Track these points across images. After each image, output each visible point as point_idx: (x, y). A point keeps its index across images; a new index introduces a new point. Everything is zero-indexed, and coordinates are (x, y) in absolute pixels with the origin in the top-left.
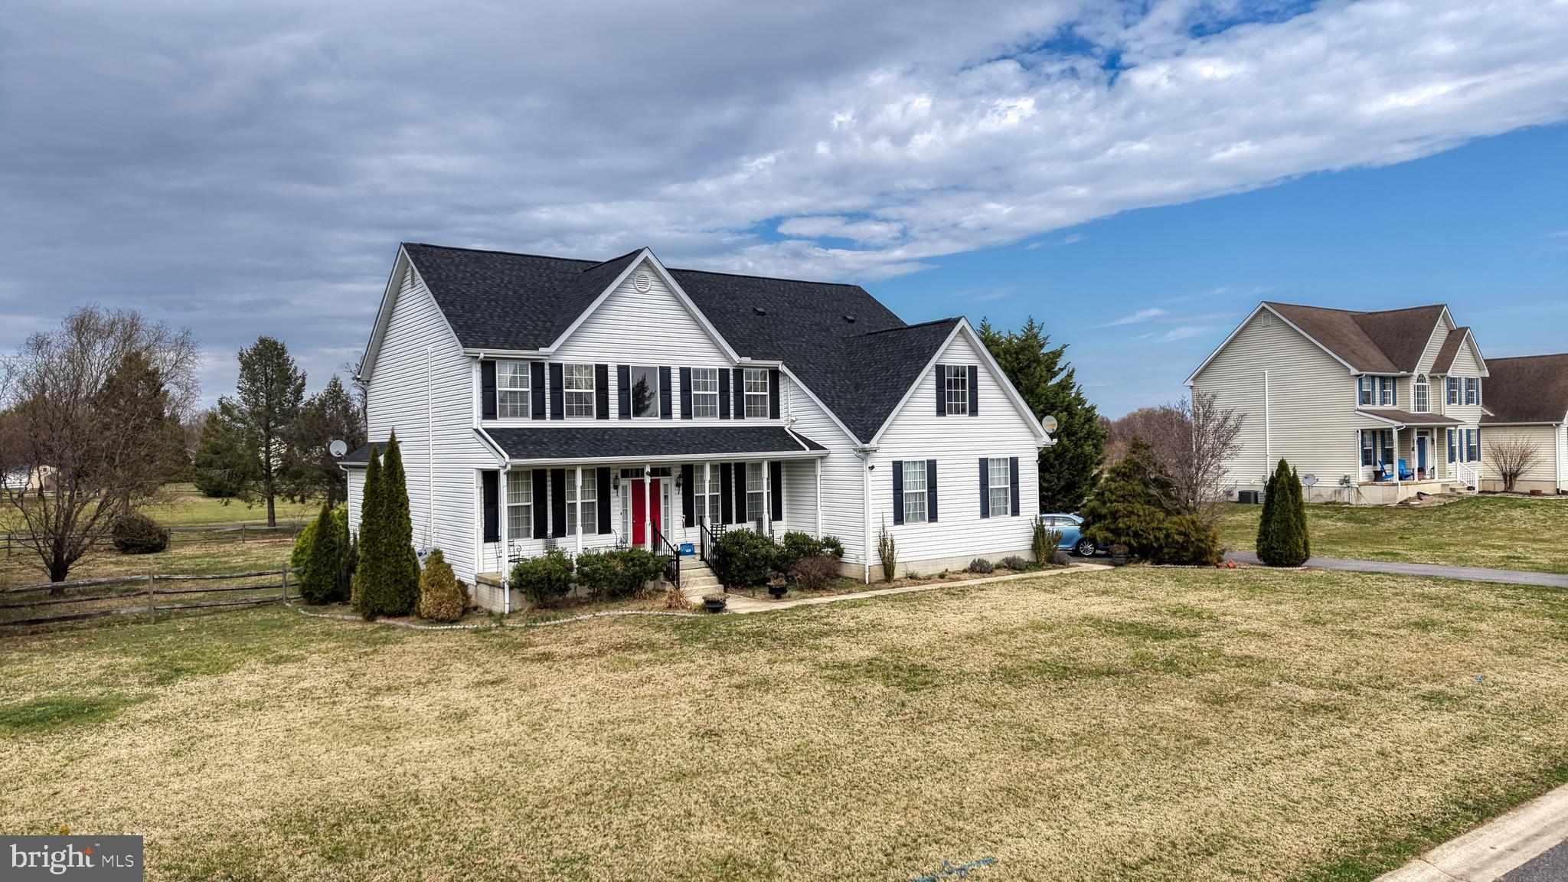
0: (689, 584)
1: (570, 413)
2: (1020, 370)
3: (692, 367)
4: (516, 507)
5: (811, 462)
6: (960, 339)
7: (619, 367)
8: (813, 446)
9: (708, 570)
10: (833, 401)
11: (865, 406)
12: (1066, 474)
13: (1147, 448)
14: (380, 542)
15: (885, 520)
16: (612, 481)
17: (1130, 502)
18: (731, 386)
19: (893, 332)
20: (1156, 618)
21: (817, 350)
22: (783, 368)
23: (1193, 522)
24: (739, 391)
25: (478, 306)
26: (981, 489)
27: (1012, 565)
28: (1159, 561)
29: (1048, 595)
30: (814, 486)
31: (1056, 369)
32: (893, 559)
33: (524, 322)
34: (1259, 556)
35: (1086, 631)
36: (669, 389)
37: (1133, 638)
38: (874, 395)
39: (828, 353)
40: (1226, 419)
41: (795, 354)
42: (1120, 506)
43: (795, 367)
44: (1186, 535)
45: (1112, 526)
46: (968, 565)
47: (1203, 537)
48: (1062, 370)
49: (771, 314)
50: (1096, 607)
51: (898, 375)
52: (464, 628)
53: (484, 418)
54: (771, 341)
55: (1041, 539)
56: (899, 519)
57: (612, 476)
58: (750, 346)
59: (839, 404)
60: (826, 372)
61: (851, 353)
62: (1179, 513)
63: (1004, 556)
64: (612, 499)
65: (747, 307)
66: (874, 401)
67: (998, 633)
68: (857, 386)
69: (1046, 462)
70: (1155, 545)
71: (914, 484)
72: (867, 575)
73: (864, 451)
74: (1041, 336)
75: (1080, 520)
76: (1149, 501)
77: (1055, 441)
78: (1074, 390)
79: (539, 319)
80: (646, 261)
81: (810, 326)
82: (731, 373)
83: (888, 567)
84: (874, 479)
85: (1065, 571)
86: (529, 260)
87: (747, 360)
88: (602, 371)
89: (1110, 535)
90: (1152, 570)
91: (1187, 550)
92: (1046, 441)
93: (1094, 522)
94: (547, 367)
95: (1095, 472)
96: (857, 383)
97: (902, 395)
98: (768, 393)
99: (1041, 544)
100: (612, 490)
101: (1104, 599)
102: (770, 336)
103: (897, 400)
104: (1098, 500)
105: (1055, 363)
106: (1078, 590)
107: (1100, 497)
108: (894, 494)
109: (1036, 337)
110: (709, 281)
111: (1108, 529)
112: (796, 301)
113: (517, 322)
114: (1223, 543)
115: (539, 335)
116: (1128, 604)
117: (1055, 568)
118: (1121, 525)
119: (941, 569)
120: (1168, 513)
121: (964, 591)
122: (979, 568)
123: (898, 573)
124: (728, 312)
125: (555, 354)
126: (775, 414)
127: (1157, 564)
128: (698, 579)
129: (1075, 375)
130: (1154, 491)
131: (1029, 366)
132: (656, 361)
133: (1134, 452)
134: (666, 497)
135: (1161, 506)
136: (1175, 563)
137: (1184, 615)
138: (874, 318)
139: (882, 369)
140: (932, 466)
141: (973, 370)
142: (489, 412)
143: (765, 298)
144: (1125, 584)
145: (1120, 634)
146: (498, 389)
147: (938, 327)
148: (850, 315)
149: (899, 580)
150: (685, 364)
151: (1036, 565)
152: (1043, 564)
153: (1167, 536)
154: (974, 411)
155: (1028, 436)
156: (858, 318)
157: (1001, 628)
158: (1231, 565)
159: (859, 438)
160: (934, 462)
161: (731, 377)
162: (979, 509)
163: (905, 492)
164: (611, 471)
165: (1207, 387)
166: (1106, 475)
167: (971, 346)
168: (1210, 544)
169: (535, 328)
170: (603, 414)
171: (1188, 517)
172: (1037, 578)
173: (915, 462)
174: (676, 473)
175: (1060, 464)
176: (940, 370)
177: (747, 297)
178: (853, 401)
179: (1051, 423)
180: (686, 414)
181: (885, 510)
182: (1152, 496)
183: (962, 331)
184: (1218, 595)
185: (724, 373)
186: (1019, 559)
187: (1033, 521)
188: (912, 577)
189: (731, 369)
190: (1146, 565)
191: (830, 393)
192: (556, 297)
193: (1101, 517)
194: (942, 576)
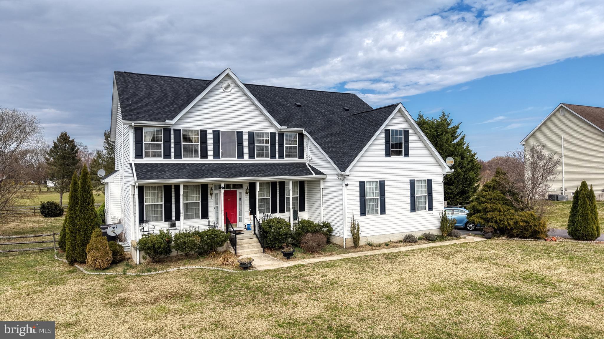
0: (244, 248)
1: (186, 155)
2: (438, 136)
3: (255, 131)
4: (154, 205)
5: (318, 181)
6: (399, 115)
7: (214, 131)
8: (318, 172)
9: (257, 239)
10: (328, 149)
11: (346, 152)
12: (461, 186)
13: (505, 174)
14: (76, 223)
15: (354, 213)
16: (209, 191)
17: (494, 203)
18: (277, 141)
19: (365, 113)
20: (513, 283)
21: (325, 124)
22: (305, 132)
23: (532, 215)
24: (281, 144)
25: (142, 100)
26: (411, 196)
27: (428, 238)
28: (511, 236)
29: (446, 261)
30: (319, 194)
31: (456, 135)
32: (358, 235)
33: (164, 108)
34: (569, 234)
35: (466, 294)
36: (242, 143)
37: (500, 303)
38: (351, 146)
39: (331, 125)
40: (551, 159)
41: (313, 126)
42: (488, 205)
43: (311, 132)
44: (527, 222)
45: (484, 217)
46: (402, 238)
47: (537, 224)
48: (459, 135)
49: (304, 106)
50: (474, 271)
51: (364, 135)
52: (106, 274)
53: (136, 158)
54: (301, 119)
55: (445, 224)
56: (363, 212)
57: (209, 189)
58: (288, 121)
59: (332, 151)
60: (329, 134)
61: (343, 125)
62: (522, 210)
63: (424, 233)
64: (209, 201)
65: (292, 103)
66: (351, 149)
67: (408, 294)
68: (344, 141)
69: (448, 181)
70: (508, 227)
71: (372, 194)
72: (344, 243)
73: (342, 176)
74: (448, 120)
75: (467, 212)
76: (506, 203)
77: (453, 170)
78: (466, 145)
79: (173, 107)
80: (228, 75)
81: (324, 112)
82: (277, 135)
83: (356, 239)
84: (348, 191)
85: (458, 242)
86: (180, 80)
87: (285, 128)
88: (204, 133)
89: (482, 221)
90: (507, 241)
91: (528, 231)
92: (448, 170)
93: (474, 214)
94: (172, 131)
95: (476, 185)
96: (344, 140)
97: (365, 145)
98: (297, 145)
99: (445, 226)
100: (209, 196)
101: (479, 265)
102: (301, 116)
103: (362, 148)
104: (477, 202)
105: (455, 132)
106: (463, 257)
107: (477, 200)
108: (360, 199)
109: (446, 120)
110: (275, 91)
111: (481, 218)
112: (319, 100)
113: (160, 108)
114: (548, 226)
115: (169, 114)
116: (496, 270)
117: (452, 239)
118: (489, 216)
119: (387, 240)
120: (516, 210)
121: (396, 256)
122: (409, 240)
123: (362, 242)
124: (281, 105)
125: (175, 124)
126: (301, 156)
127: (510, 238)
128: (250, 245)
129: (465, 138)
130: (508, 197)
131: (442, 134)
132: (236, 129)
133: (497, 176)
134: (240, 199)
135: (512, 206)
136: (520, 237)
137: (532, 281)
138: (360, 109)
139: (357, 132)
140: (382, 184)
141: (406, 132)
142: (139, 154)
143: (303, 99)
144: (492, 253)
145: (490, 297)
146: (144, 142)
147: (387, 109)
148: (347, 107)
149: (362, 247)
150: (251, 130)
151: (441, 238)
152: (445, 237)
153: (516, 223)
154: (407, 154)
155: (438, 168)
156: (351, 109)
157: (411, 290)
158: (553, 239)
159: (340, 169)
160: (384, 182)
161: (277, 137)
162: (410, 207)
163: (366, 198)
164: (209, 186)
165: (537, 141)
166: (481, 187)
167: (405, 119)
168: (542, 228)
169: (169, 111)
170: (204, 155)
171: (529, 212)
172: (441, 247)
173: (373, 182)
174: (246, 186)
175: (458, 181)
176: (387, 132)
177: (293, 98)
178: (340, 149)
179: (450, 161)
180: (251, 156)
181: (354, 208)
182: (508, 200)
183: (400, 111)
184: (551, 263)
185: (273, 135)
186: (432, 235)
187: (441, 214)
188: (370, 245)
189: (277, 133)
190: (504, 238)
191: (328, 145)
192: (188, 97)
193: (478, 211)
194: (387, 245)
